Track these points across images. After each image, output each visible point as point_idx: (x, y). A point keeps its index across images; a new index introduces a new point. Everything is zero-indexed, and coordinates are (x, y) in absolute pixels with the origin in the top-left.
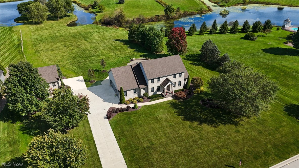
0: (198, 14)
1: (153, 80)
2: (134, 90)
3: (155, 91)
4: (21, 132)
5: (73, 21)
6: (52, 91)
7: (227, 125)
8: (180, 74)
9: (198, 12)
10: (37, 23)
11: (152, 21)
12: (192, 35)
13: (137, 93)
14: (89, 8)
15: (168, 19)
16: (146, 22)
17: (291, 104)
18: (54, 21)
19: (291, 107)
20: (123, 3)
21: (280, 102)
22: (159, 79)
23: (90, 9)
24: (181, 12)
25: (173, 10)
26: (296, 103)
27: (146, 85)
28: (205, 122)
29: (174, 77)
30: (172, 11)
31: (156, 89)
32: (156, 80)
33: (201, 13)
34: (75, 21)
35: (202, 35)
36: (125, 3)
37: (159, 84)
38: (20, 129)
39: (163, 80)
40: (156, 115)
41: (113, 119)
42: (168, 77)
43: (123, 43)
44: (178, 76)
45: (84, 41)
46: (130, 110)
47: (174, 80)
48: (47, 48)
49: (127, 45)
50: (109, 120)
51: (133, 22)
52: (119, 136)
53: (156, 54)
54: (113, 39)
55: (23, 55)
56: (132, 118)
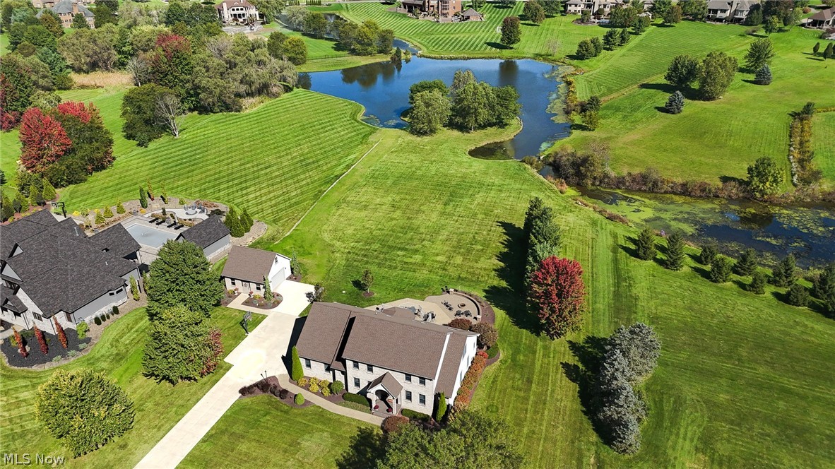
1: (356, 363)
3: (361, 388)
6: (251, 298)
8: (422, 379)
11: (681, 194)
12: (716, 281)
13: (331, 372)
14: (574, 110)
18: (459, 133)
22: (370, 367)
24: (824, 186)
27: (345, 366)
29: (406, 379)
31: (363, 384)
32: (362, 367)
35: (753, 294)
36: (680, 114)
37: (372, 377)
40: (307, 436)
41: (248, 399)
42: (390, 371)
43: (505, 237)
44: (415, 380)
45: (440, 207)
46: (287, 399)
47: (406, 386)
48: (363, 200)
49: (506, 246)
50: (240, 397)
51: (620, 182)
52: (212, 436)
53: (529, 298)
54: (500, 220)
55: (314, 203)
56: (268, 417)
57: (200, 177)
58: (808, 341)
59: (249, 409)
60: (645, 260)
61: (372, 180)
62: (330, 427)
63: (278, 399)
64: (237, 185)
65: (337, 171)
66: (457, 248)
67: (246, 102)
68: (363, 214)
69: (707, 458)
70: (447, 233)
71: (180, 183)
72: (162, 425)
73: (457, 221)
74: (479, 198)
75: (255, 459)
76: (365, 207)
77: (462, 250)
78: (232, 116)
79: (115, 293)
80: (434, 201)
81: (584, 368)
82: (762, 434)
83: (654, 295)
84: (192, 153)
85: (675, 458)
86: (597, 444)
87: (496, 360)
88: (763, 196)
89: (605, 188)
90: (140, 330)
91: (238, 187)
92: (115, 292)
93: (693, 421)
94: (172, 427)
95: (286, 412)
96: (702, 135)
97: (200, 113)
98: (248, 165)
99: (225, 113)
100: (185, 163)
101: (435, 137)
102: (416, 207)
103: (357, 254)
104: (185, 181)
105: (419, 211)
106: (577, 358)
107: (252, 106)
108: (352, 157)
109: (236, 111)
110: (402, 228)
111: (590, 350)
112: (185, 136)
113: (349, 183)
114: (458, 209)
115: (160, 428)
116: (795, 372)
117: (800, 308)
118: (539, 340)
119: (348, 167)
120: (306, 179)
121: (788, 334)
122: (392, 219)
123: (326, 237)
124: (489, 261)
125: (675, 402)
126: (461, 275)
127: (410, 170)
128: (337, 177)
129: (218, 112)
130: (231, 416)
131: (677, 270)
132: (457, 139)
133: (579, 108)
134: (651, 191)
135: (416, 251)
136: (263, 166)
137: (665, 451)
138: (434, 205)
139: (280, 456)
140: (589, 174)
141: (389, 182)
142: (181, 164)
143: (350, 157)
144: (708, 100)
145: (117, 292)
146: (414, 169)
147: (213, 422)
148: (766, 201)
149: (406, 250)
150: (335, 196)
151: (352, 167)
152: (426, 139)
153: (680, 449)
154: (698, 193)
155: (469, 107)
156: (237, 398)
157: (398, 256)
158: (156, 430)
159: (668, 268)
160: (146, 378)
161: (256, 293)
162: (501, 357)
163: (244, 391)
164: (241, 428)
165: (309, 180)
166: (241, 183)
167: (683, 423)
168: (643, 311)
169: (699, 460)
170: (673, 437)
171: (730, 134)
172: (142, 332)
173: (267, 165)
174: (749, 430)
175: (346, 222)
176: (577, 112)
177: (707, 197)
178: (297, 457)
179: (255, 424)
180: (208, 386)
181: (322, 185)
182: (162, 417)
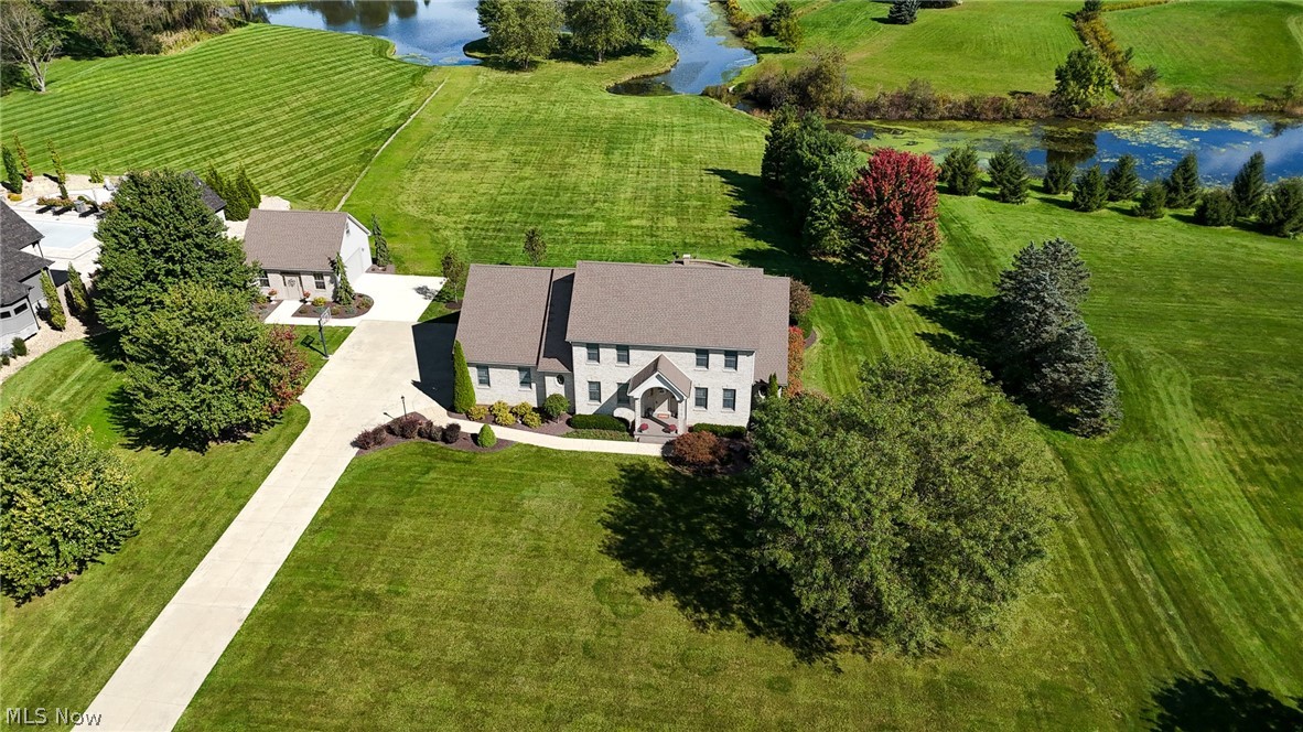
0: (1255, 112)
1: (594, 349)
2: (520, 369)
3: (604, 400)
4: (107, 404)
5: (646, 73)
6: (309, 304)
7: (759, 641)
8: (731, 357)
9: (1261, 102)
10: (513, 66)
11: (967, 118)
12: (1086, 209)
13: (534, 385)
14: (751, 29)
15: (1063, 117)
16: (937, 117)
17: (1240, 682)
18: (579, 66)
19: (1225, 695)
20: (904, 23)
21: (1188, 649)
22: (623, 351)
23: (754, 34)
24: (1161, 91)
25: (1095, 79)
26: (1282, 688)
27: (568, 362)
28: (680, 592)
29: (699, 363)
30: (1089, 80)
31: (608, 392)
32: (608, 355)
33: (1282, 112)
34: (653, 76)
35: (1147, 219)
36: (916, 23)
37: (626, 373)
38: (113, 394)
39: (640, 359)
40: (527, 492)
41: (374, 454)
42: (665, 354)
43: (730, 188)
44: (717, 360)
45: (598, 157)
46: (459, 442)
47: (699, 377)
48: (454, 157)
49: (739, 198)
50: (358, 453)
51: (872, 109)
52: (327, 521)
53: (815, 258)
54: (710, 167)
55: (364, 167)
56: (433, 475)
57: (116, 143)
58: (1264, 264)
59: (388, 468)
60: (966, 194)
61: (456, 130)
62: (566, 472)
63: (441, 444)
64: (198, 150)
65: (388, 121)
66: (658, 205)
67: (166, 38)
68: (466, 176)
69: (1221, 423)
70: (630, 190)
71: (78, 154)
72: (208, 519)
73: (638, 174)
74: (659, 142)
75: (438, 543)
76: (465, 167)
77: (669, 209)
78: (145, 59)
79: (12, 313)
80: (585, 151)
81: (958, 337)
82: (1279, 381)
83: (1007, 234)
84: (87, 111)
85: (1176, 430)
86: (1042, 432)
87: (813, 341)
88: (1083, 110)
89: (848, 120)
90: (87, 377)
91: (204, 154)
92: (11, 309)
93: (1169, 380)
94: (230, 521)
95: (468, 462)
96: (960, 45)
97: (76, 58)
98: (209, 123)
99: (128, 56)
100: (75, 126)
101: (539, 72)
102: (557, 160)
103: (482, 229)
104: (89, 150)
105: (564, 166)
106: (939, 325)
107: (180, 46)
108: (406, 103)
109: (150, 51)
110: (545, 189)
111: (952, 312)
112: (60, 90)
113: (415, 137)
114: (632, 159)
115: (203, 526)
116: (1271, 300)
117: (1222, 228)
118: (865, 309)
119: (405, 117)
120: (332, 135)
121: (1229, 258)
122: (522, 179)
123: (412, 210)
124: (722, 218)
125: (1127, 359)
126: (687, 241)
127: (520, 115)
128: (391, 131)
129: (114, 55)
130: (352, 485)
131: (1021, 202)
132: (579, 74)
133: (759, 25)
134: (919, 118)
135: (590, 217)
136: (239, 123)
137: (1154, 423)
138: (586, 156)
139: (488, 529)
140: (823, 97)
141: (492, 131)
142: (69, 128)
143: (400, 105)
144: (944, 7)
145: (17, 311)
146: (525, 113)
147: (320, 501)
148: (1090, 117)
149: (570, 216)
150: (400, 156)
151: (412, 117)
152: (526, 76)
153: (1175, 418)
154: (991, 115)
155: (595, 14)
156: (354, 455)
157: (562, 225)
158: (195, 529)
159: (1008, 202)
160: (133, 451)
161: (316, 294)
162: (819, 335)
163: (364, 442)
164: (385, 498)
165: (339, 138)
166: (207, 148)
167: (1157, 384)
168: (1006, 255)
169: (1212, 428)
170: (1154, 404)
171: (999, 42)
172: (90, 381)
173: (247, 120)
174: (1258, 378)
175: (439, 188)
176: (757, 31)
177: (1004, 120)
178: (522, 525)
179: (412, 488)
180: (283, 446)
181: (368, 142)
182: (200, 507)
